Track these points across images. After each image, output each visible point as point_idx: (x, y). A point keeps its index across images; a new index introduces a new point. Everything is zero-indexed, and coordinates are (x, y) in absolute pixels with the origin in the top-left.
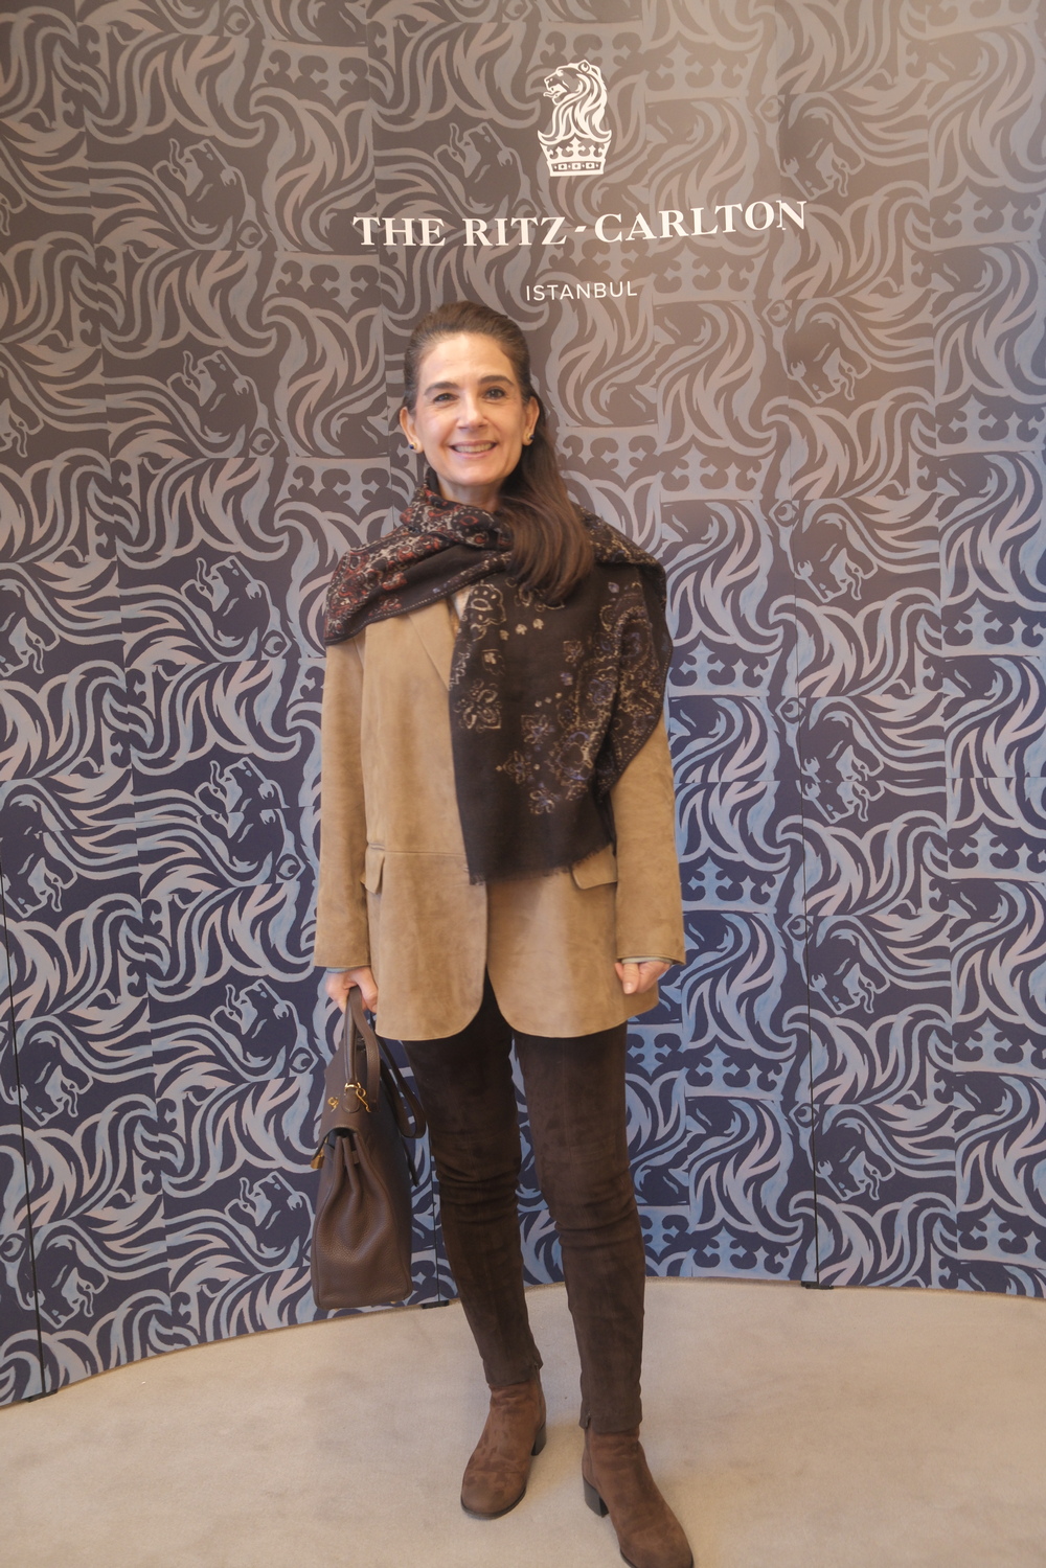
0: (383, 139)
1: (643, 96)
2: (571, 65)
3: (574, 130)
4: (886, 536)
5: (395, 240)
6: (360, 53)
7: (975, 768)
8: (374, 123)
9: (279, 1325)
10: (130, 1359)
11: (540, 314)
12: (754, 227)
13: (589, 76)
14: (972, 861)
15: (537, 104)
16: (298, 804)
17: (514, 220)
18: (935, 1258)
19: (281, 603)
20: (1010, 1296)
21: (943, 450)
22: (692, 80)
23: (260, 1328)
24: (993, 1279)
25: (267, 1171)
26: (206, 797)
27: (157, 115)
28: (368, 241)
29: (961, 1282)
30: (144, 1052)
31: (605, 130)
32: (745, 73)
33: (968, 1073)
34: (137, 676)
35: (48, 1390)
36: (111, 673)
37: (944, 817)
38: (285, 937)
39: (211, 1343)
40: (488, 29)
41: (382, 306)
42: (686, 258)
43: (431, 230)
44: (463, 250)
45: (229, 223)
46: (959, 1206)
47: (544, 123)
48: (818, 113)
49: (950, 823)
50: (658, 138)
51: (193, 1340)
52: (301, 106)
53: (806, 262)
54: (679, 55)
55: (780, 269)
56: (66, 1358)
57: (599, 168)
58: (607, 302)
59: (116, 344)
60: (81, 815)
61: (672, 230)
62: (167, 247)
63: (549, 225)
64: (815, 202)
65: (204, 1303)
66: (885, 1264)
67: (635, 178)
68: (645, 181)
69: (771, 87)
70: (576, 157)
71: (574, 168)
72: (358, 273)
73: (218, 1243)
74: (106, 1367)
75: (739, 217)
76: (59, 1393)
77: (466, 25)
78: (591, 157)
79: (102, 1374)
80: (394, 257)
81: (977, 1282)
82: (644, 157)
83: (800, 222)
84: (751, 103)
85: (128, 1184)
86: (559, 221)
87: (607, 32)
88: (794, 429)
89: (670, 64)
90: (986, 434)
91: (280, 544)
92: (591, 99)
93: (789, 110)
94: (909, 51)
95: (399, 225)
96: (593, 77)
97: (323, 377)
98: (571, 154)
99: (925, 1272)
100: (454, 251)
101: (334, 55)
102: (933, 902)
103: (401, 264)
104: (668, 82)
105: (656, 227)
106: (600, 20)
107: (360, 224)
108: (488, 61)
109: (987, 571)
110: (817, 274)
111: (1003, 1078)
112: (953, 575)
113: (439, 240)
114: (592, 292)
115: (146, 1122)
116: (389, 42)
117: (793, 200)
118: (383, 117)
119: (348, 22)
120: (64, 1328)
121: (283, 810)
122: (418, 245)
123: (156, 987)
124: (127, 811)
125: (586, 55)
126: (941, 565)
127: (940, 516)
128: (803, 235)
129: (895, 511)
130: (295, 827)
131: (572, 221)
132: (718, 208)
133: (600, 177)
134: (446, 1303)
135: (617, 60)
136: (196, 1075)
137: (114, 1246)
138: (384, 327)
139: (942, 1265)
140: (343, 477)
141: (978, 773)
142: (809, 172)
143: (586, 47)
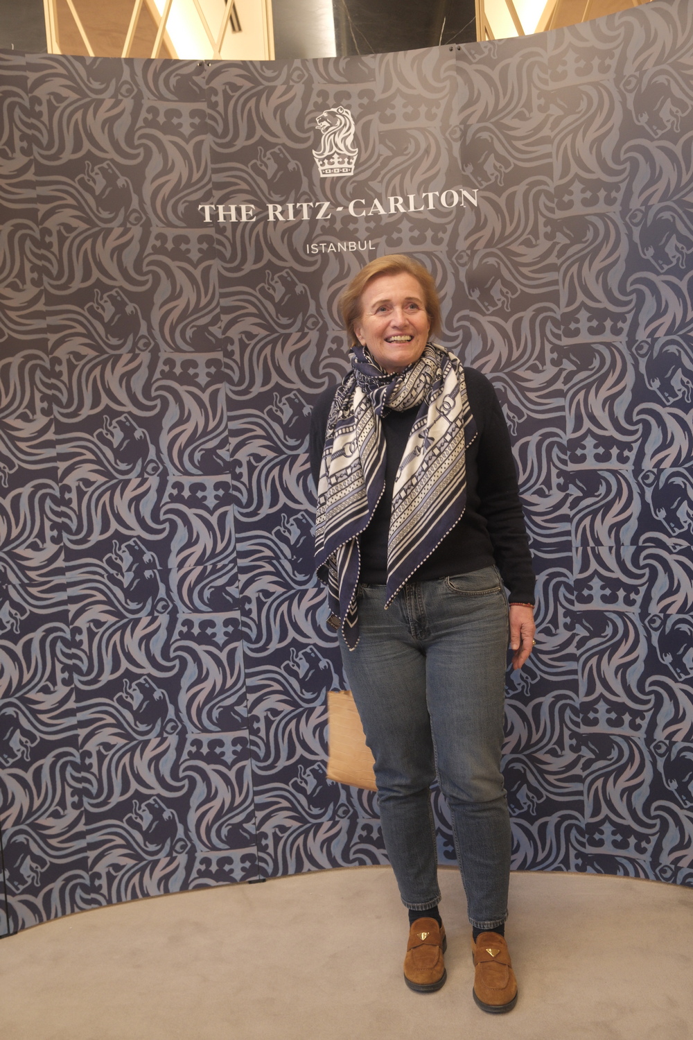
0: (216, 157)
1: (377, 127)
2: (332, 110)
3: (335, 149)
4: (532, 395)
5: (225, 219)
6: (202, 106)
7: (590, 540)
8: (211, 148)
9: (158, 893)
10: (64, 913)
11: (316, 262)
12: (446, 206)
13: (343, 116)
14: (589, 599)
15: (311, 134)
16: (167, 566)
17: (298, 205)
18: (572, 853)
19: (156, 442)
20: (620, 877)
21: (566, 342)
22: (407, 117)
23: (146, 895)
24: (608, 866)
25: (149, 796)
26: (110, 562)
27: (78, 146)
28: (208, 219)
29: (589, 868)
30: (72, 721)
31: (354, 148)
32: (440, 112)
33: (590, 734)
34: (66, 489)
35: (11, 931)
36: (51, 487)
37: (571, 571)
38: (160, 650)
39: (115, 904)
40: (280, 89)
41: (217, 259)
42: (405, 225)
43: (247, 212)
44: (267, 223)
45: (122, 211)
46: (586, 819)
47: (316, 145)
48: (485, 135)
49: (575, 576)
50: (387, 153)
51: (104, 902)
52: (165, 139)
53: (479, 226)
54: (399, 101)
55: (463, 230)
56: (23, 912)
57: (350, 172)
58: (357, 254)
59: (52, 286)
60: (32, 574)
61: (396, 209)
62: (83, 226)
63: (320, 207)
64: (483, 190)
65: (111, 879)
66: (541, 856)
67: (373, 177)
68: (379, 178)
69: (455, 120)
70: (336, 165)
71: (335, 172)
72: (201, 239)
73: (119, 841)
74: (49, 918)
75: (437, 200)
76: (19, 934)
77: (266, 88)
78: (346, 165)
79: (46, 922)
80: (224, 229)
81: (599, 868)
82: (378, 164)
83: (475, 202)
84: (443, 130)
85: (62, 803)
86: (327, 204)
87: (354, 89)
88: (473, 330)
89: (393, 107)
90: (592, 331)
91: (155, 406)
92: (345, 130)
93: (466, 134)
94: (539, 97)
95: (227, 209)
96: (346, 116)
97: (181, 304)
98: (333, 163)
99: (566, 862)
100: (261, 225)
101: (186, 107)
102: (565, 625)
103: (229, 233)
104: (392, 118)
105: (386, 206)
106: (350, 82)
107: (203, 209)
108: (281, 108)
109: (594, 417)
110: (486, 234)
111: (611, 737)
112: (574, 420)
113: (252, 218)
114: (348, 247)
115: (74, 765)
116: (220, 99)
117: (469, 189)
118: (217, 144)
119: (195, 88)
120: (22, 893)
121: (158, 570)
122: (239, 221)
123: (80, 681)
124: (60, 571)
125: (342, 103)
126: (566, 413)
127: (565, 383)
128: (476, 210)
129: (537, 380)
130: (166, 581)
131: (335, 204)
132: (424, 195)
133: (351, 177)
134: (264, 881)
135: (361, 106)
136: (105, 735)
137: (53, 842)
138: (219, 272)
139: (577, 857)
140: (194, 364)
141: (592, 544)
142: (479, 171)
143: (341, 98)
